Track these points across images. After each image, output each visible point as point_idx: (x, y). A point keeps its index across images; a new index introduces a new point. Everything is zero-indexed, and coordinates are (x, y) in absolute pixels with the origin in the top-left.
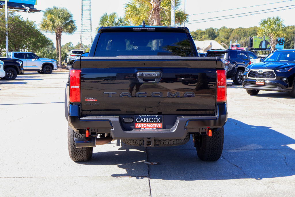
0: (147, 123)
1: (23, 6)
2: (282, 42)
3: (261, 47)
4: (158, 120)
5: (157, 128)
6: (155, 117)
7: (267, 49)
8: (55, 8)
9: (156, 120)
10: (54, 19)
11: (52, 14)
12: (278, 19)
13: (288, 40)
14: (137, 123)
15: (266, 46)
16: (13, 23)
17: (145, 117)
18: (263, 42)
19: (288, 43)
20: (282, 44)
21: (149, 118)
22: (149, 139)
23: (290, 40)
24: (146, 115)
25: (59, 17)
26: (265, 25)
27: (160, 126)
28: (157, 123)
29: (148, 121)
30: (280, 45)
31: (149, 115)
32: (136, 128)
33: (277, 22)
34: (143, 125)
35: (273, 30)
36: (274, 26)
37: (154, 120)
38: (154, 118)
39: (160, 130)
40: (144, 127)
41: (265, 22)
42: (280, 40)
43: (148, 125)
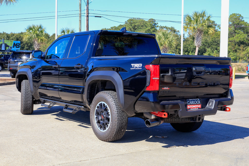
0: (193, 104)
2: (19, 46)
3: (1, 49)
4: (199, 102)
5: (199, 108)
6: (198, 100)
7: (6, 50)
12: (40, 27)
13: (22, 44)
14: (188, 105)
15: (6, 48)
17: (192, 100)
18: (3, 45)
19: (23, 46)
20: (19, 47)
21: (194, 100)
22: (200, 115)
23: (24, 44)
24: (193, 98)
26: (31, 31)
27: (200, 106)
28: (198, 104)
30: (17, 47)
31: (194, 98)
32: (188, 109)
33: (40, 29)
34: (191, 106)
35: (37, 35)
36: (38, 32)
37: (197, 102)
38: (196, 100)
39: (200, 109)
40: (192, 108)
41: (30, 29)
42: (17, 44)
43: (194, 106)
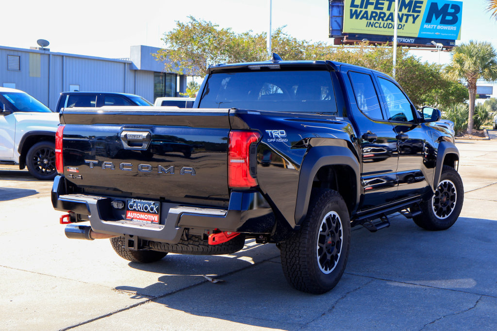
0: (141, 211)
1: (433, 42)
4: (155, 209)
5: (153, 222)
6: (151, 204)
8: (471, 43)
9: (152, 209)
10: (463, 59)
11: (461, 52)
14: (129, 210)
16: (404, 68)
17: (139, 203)
21: (144, 204)
22: (131, 236)
24: (141, 199)
25: (471, 56)
27: (156, 218)
28: (153, 213)
29: (143, 209)
31: (144, 199)
32: (127, 218)
34: (135, 214)
37: (149, 209)
40: (136, 218)
43: (142, 216)
